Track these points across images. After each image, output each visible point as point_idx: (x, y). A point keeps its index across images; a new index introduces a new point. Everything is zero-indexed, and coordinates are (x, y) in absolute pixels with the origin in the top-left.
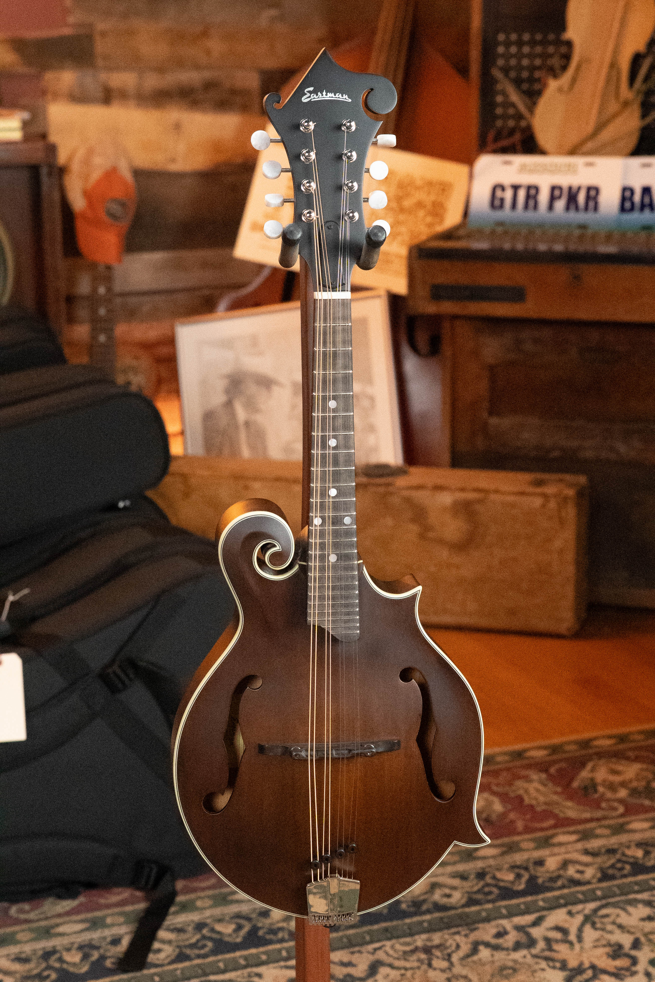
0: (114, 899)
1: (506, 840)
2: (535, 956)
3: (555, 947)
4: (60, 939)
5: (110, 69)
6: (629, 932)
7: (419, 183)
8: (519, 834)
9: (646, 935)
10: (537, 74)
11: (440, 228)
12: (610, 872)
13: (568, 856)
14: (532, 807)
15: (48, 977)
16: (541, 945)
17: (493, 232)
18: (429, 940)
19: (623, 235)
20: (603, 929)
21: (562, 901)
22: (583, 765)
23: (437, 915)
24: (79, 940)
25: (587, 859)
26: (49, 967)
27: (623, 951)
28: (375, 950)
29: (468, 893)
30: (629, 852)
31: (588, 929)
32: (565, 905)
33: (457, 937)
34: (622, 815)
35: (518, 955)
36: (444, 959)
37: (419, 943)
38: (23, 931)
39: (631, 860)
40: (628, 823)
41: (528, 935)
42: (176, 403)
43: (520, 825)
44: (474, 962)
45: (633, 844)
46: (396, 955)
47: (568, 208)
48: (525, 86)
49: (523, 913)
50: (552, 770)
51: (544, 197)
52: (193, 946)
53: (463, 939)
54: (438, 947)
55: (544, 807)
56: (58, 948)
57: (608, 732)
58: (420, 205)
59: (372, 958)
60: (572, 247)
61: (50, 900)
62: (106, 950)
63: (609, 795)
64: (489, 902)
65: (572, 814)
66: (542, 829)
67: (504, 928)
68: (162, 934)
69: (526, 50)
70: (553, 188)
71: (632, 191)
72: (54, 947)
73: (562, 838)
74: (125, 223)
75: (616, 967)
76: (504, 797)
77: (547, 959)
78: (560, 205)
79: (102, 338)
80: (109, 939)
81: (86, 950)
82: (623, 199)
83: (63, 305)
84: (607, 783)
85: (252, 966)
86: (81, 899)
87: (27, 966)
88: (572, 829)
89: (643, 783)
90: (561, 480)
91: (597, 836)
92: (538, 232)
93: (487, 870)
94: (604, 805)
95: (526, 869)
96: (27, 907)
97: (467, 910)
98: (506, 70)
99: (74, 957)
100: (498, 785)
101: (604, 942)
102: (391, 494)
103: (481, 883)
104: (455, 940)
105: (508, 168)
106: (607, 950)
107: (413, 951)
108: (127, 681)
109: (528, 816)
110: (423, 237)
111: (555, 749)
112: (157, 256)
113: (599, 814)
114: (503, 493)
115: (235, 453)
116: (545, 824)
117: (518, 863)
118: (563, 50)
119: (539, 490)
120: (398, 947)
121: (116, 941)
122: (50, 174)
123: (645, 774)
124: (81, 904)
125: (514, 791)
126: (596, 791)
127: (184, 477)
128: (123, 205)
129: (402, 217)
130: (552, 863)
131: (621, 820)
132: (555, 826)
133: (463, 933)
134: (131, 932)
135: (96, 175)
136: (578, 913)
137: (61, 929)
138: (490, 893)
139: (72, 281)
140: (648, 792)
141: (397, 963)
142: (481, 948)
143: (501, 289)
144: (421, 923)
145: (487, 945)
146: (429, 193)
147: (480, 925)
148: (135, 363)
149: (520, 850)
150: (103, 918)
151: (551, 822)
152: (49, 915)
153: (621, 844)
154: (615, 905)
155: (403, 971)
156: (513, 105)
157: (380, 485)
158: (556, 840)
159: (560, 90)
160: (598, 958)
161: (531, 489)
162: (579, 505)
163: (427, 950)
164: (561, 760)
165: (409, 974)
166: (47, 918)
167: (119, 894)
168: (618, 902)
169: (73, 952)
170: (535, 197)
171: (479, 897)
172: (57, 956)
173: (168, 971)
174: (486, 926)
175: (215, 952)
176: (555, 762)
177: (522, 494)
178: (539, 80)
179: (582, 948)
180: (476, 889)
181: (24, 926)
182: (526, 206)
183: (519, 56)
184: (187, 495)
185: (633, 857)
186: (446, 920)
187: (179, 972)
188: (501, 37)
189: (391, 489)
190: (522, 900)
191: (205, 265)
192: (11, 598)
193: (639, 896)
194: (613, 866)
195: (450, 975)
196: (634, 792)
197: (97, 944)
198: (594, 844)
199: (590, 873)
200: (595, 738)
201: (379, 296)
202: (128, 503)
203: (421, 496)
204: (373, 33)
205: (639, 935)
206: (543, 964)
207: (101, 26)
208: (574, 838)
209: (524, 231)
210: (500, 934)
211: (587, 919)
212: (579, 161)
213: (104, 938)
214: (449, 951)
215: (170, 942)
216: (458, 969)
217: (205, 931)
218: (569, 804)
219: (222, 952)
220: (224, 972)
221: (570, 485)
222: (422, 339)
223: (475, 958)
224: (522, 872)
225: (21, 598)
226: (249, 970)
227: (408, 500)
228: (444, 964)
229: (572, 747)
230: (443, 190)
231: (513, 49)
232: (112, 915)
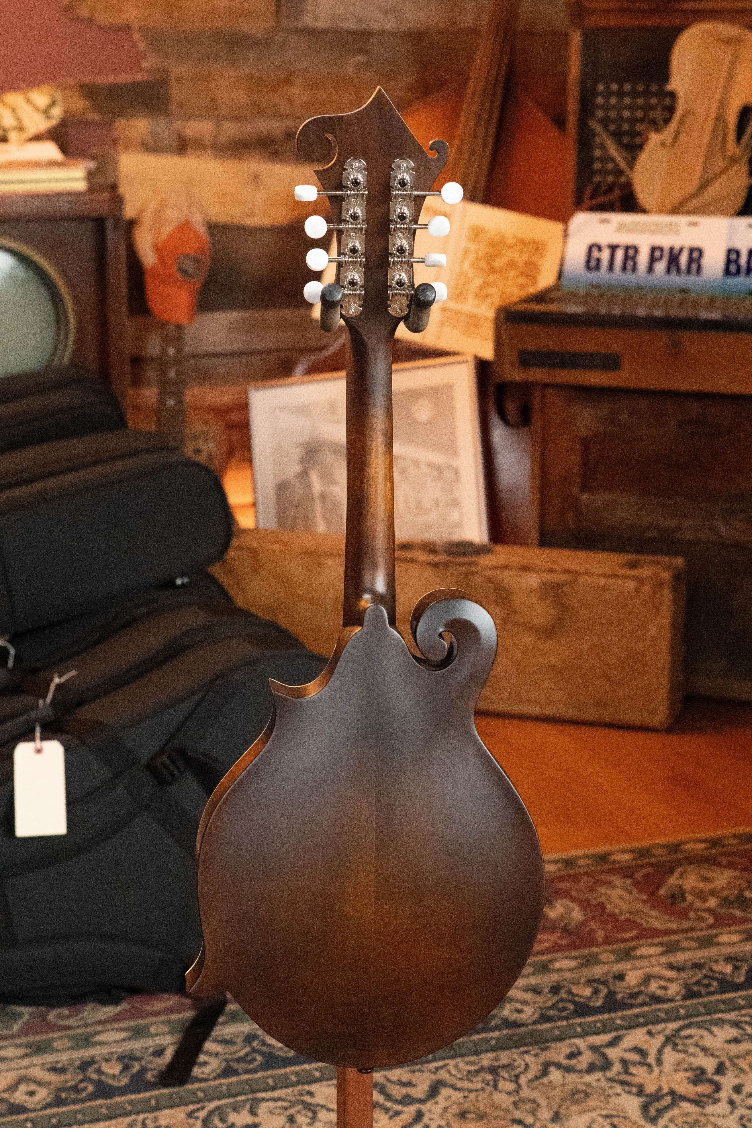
0: (159, 1005)
1: (585, 951)
2: (611, 1080)
3: (633, 1070)
4: (99, 1048)
5: (186, 117)
6: (713, 1055)
7: (511, 241)
8: (599, 945)
9: (731, 1059)
10: (638, 127)
11: (532, 290)
12: (696, 988)
13: (651, 971)
14: (613, 915)
15: (85, 1089)
16: (617, 1067)
17: (588, 295)
18: (496, 1059)
19: (728, 299)
20: (685, 1052)
21: (642, 1020)
22: (672, 871)
23: (505, 1032)
24: (120, 1050)
25: (670, 974)
26: (86, 1079)
27: (705, 1076)
28: (437, 1069)
29: (540, 1008)
30: (717, 968)
31: (668, 1051)
32: (644, 1025)
33: (526, 1057)
34: (711, 927)
35: (590, 1078)
36: (511, 1081)
37: (485, 1063)
38: (60, 1038)
39: (719, 976)
40: (717, 936)
41: (604, 1055)
42: (248, 473)
43: (600, 935)
44: (544, 1085)
45: (721, 959)
46: (459, 1075)
47: (668, 271)
48: (625, 140)
49: (598, 1033)
50: (638, 876)
51: (643, 258)
52: (240, 1060)
53: (533, 1059)
54: (504, 1067)
55: (627, 916)
56: (97, 1058)
57: (699, 835)
58: (512, 265)
59: (434, 1077)
60: (673, 312)
61: (92, 1005)
62: (148, 1062)
63: (698, 904)
64: (562, 1019)
65: (657, 924)
66: (625, 940)
67: (578, 1048)
68: (209, 1046)
69: (627, 101)
70: (653, 249)
71: (738, 253)
72: (93, 1057)
73: (645, 951)
74: (198, 282)
75: (697, 1094)
76: (584, 905)
77: (622, 1083)
78: (660, 267)
79: (171, 402)
80: (151, 1050)
81: (127, 1061)
82: (728, 262)
83: (127, 368)
84: (697, 891)
85: (303, 1084)
86: (125, 1005)
87: (63, 1077)
88: (657, 940)
89: (736, 892)
90: (657, 563)
91: (684, 949)
92: (636, 295)
93: (563, 983)
94: (691, 915)
95: (605, 983)
96: (66, 1012)
97: (539, 1027)
98: (605, 123)
99: (113, 1069)
100: (578, 891)
101: (686, 1066)
102: (473, 574)
103: (556, 998)
104: (524, 1060)
105: (605, 226)
106: (689, 1074)
107: (477, 1072)
108: (176, 772)
109: (610, 926)
110: (515, 299)
111: (642, 853)
112: (232, 316)
113: (686, 925)
114: (593, 575)
115: (310, 527)
116: (628, 935)
117: (596, 977)
118: (667, 101)
119: (632, 573)
120: (462, 1066)
121: (159, 1052)
122: (116, 227)
123: (738, 881)
124: (123, 1011)
125: (595, 898)
126: (684, 899)
127: (254, 552)
128: (196, 261)
129: (492, 278)
130: (633, 978)
131: (711, 932)
132: (638, 937)
133: (533, 1052)
134: (175, 1043)
135: (168, 229)
136: (659, 1033)
137: (101, 1038)
138: (564, 1009)
139: (140, 341)
140: (742, 902)
141: (460, 1084)
142: (552, 1069)
143: (594, 356)
144: (489, 1040)
145: (559, 1066)
146: (521, 252)
147: (553, 1045)
148: (205, 429)
149: (600, 962)
150: (148, 1026)
151: (634, 933)
152: (89, 1021)
153: (708, 958)
154: (699, 1025)
155: (466, 1093)
156: (612, 159)
157: (463, 564)
158: (638, 953)
159: (663, 144)
160: (678, 1083)
161: (623, 572)
162: (674, 590)
163: (493, 1070)
164: (646, 866)
165: (472, 1096)
166: (86, 1025)
167: (165, 1000)
168: (702, 1022)
169: (113, 1062)
170: (634, 258)
171: (552, 1013)
172: (95, 1066)
173: (214, 1087)
174: (559, 1045)
175: (265, 1066)
176: (641, 867)
177: (614, 576)
178: (639, 134)
179: (661, 1072)
180: (549, 1004)
181: (62, 1033)
182: (624, 268)
183: (620, 108)
184: (256, 571)
185: (721, 973)
186: (515, 1038)
187: (224, 1088)
188: (600, 87)
189: (474, 569)
190: (599, 1017)
191: (283, 326)
192: (57, 680)
193: (726, 1016)
194: (699, 983)
195: (517, 1099)
196: (726, 902)
197: (140, 1055)
198: (680, 958)
199: (673, 989)
200: (686, 842)
201: (466, 362)
202: (186, 580)
203: (506, 577)
204: (466, 81)
205: (723, 1059)
206: (619, 1089)
207: (177, 71)
208: (658, 950)
209: (622, 295)
210: (574, 1055)
211: (668, 1039)
212: (681, 220)
213: (147, 1048)
214: (517, 1072)
215: (216, 1055)
216: (526, 1093)
217: (255, 1044)
218: (654, 913)
219: (273, 1068)
220: (273, 1089)
221: (666, 568)
222: (512, 408)
223: (545, 1080)
224: (601, 987)
225: (67, 680)
226: (300, 1087)
227: (491, 581)
228: (511, 1086)
229: (661, 851)
230: (537, 250)
231: (613, 100)
232: (157, 1023)
